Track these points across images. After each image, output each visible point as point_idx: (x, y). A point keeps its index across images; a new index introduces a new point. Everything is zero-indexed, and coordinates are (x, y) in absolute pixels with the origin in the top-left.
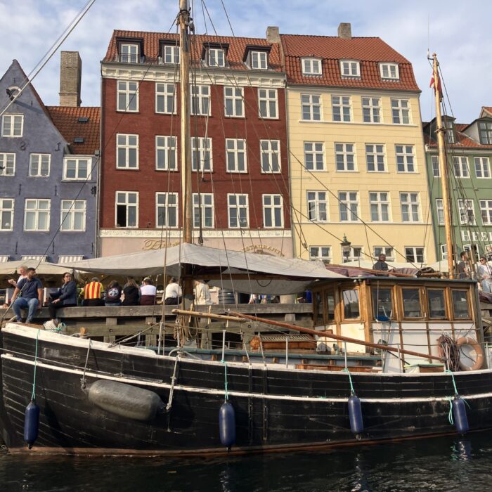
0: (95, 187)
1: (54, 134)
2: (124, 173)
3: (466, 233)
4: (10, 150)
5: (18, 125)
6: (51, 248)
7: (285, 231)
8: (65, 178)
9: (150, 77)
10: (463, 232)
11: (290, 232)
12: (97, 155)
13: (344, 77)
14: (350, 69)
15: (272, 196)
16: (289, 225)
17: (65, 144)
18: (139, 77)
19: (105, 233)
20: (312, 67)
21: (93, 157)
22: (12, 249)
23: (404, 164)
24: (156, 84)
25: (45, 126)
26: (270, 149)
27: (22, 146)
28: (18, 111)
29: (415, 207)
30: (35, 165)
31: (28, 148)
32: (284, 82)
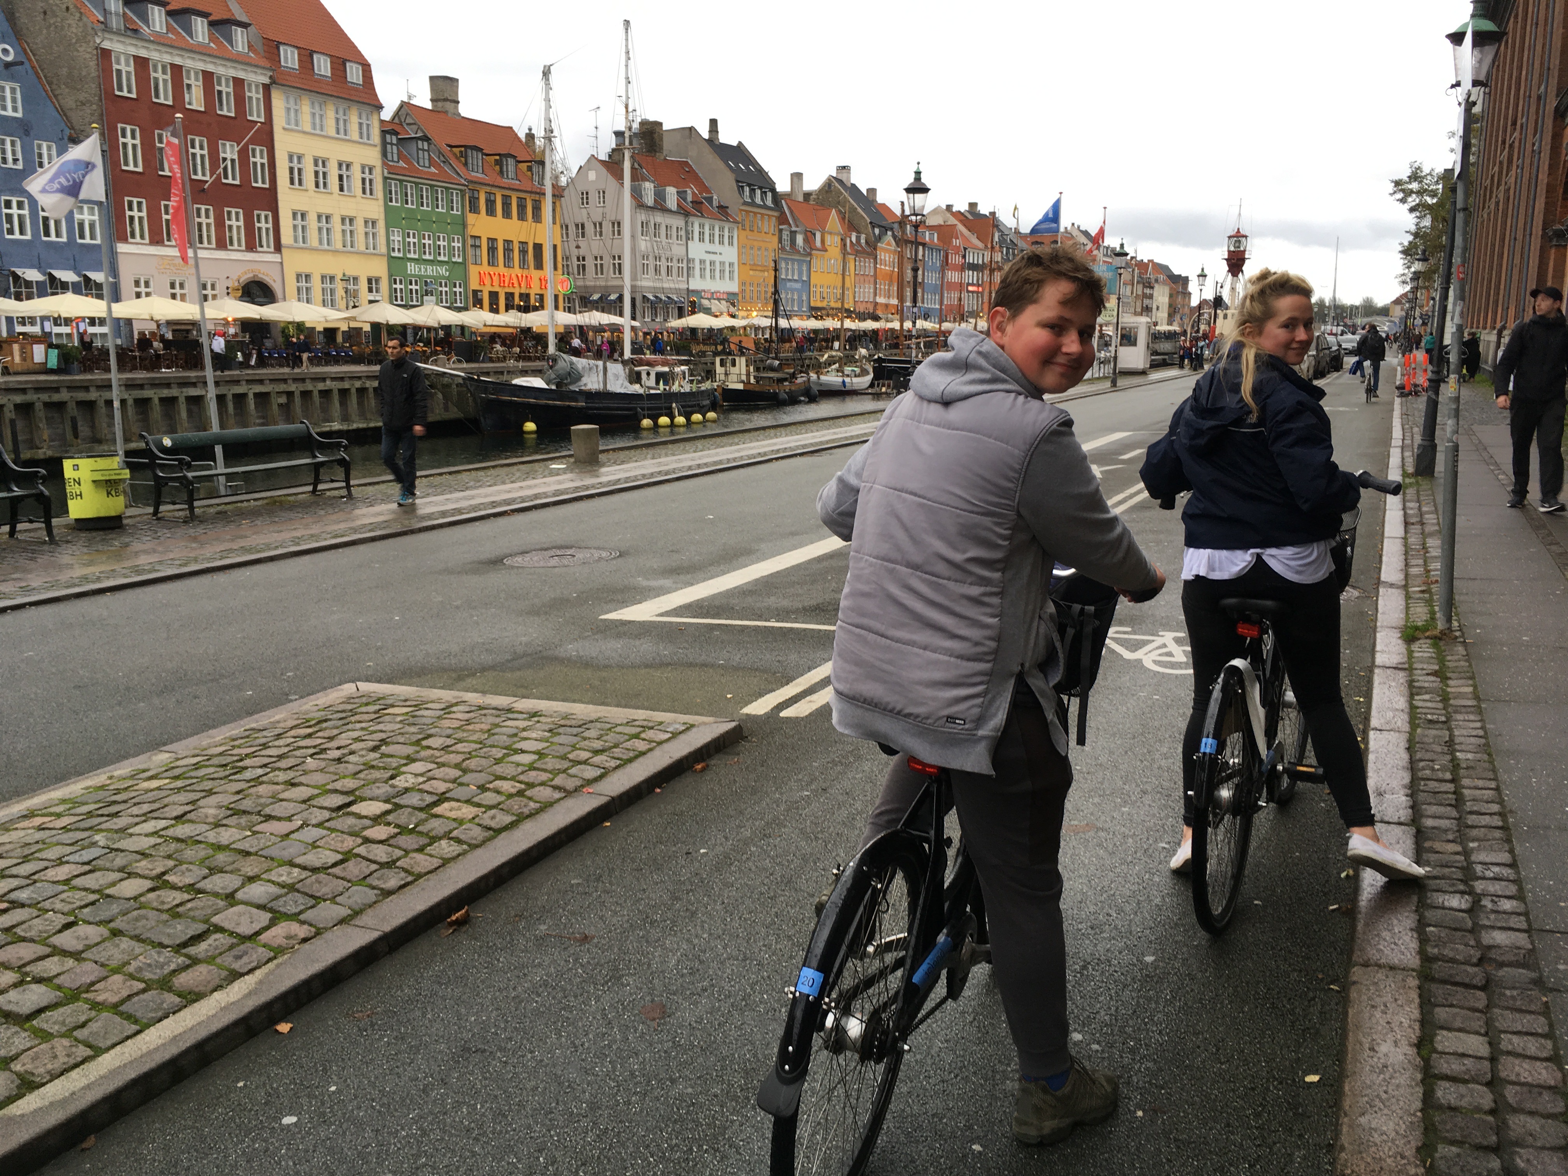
2: (130, 175)
3: (411, 266)
4: (12, 134)
5: (14, 100)
6: (72, 262)
7: (275, 255)
9: (143, 53)
11: (278, 256)
13: (318, 76)
14: (323, 66)
15: (263, 214)
16: (278, 248)
17: (67, 132)
18: (133, 51)
19: (121, 248)
20: (290, 58)
22: (36, 261)
23: (367, 187)
24: (149, 61)
25: (44, 104)
26: (259, 158)
27: (23, 129)
28: (12, 78)
29: (375, 235)
30: (40, 155)
31: (32, 134)
32: (271, 77)
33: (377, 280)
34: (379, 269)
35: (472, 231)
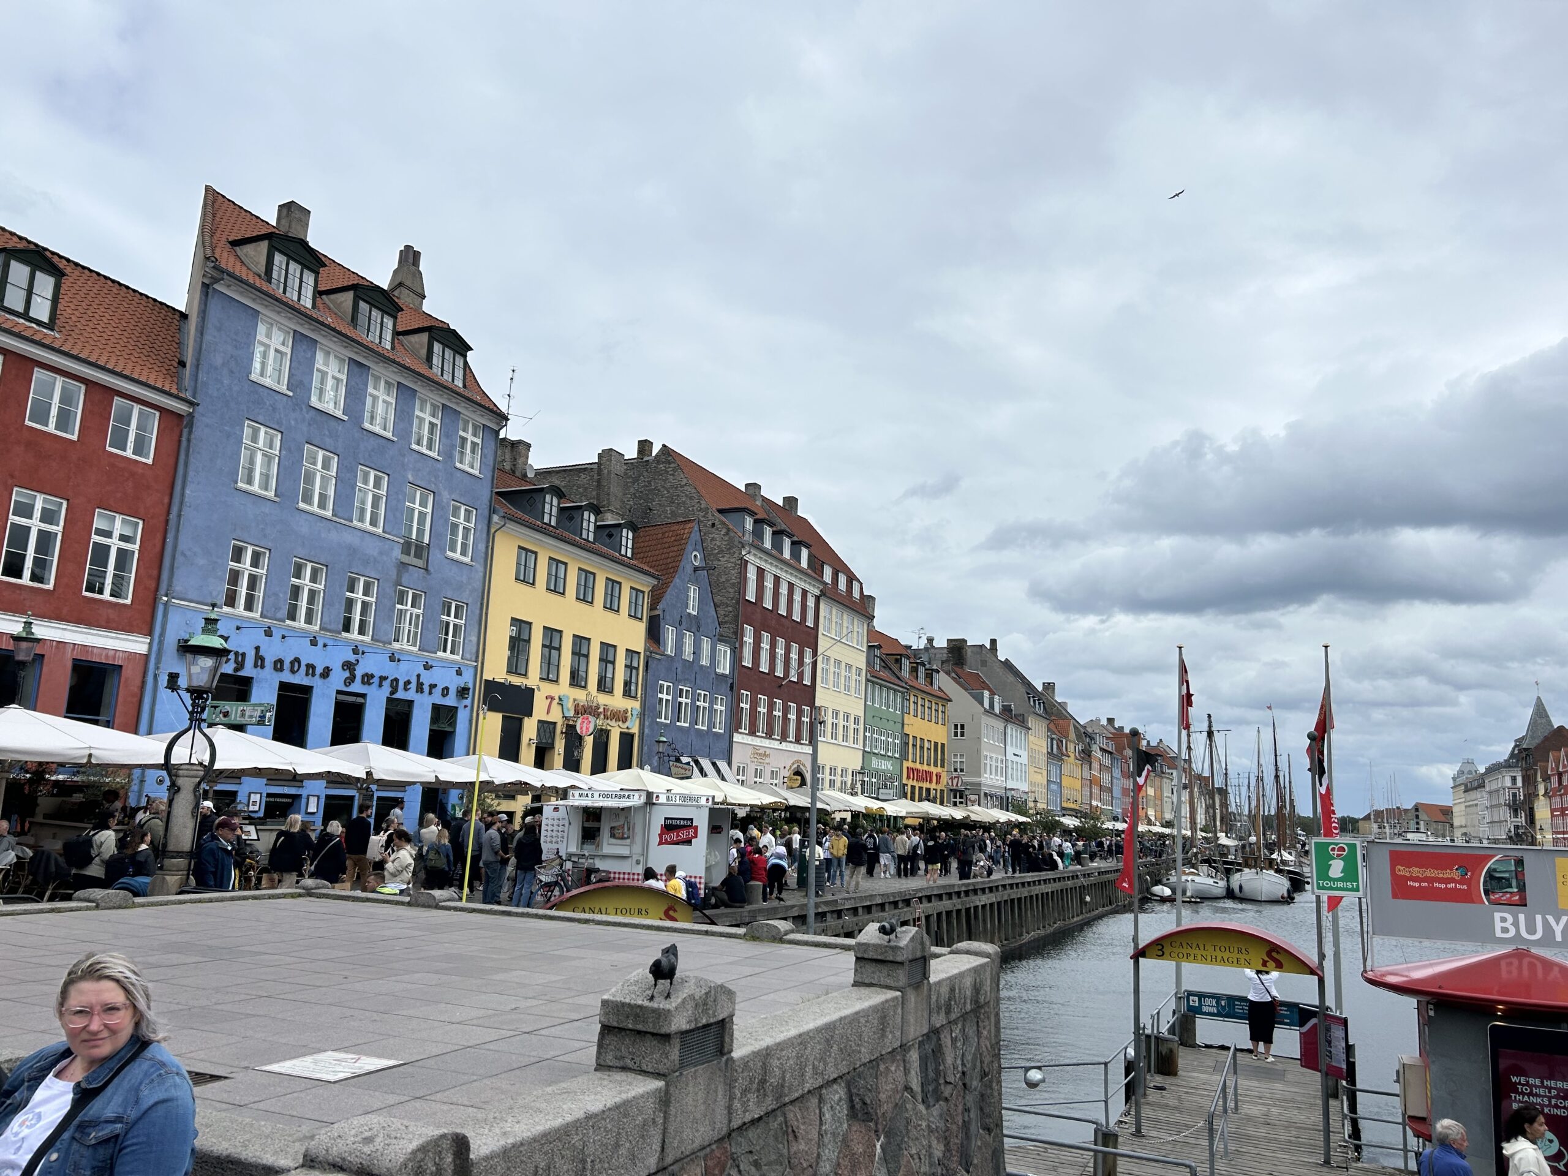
0: (732, 684)
1: (714, 617)
4: (691, 630)
5: (694, 599)
6: (708, 749)
8: (716, 669)
9: (761, 564)
10: (872, 758)
12: (736, 648)
13: (840, 589)
14: (842, 582)
15: (807, 708)
17: (718, 630)
18: (756, 562)
21: (731, 649)
23: (857, 687)
26: (809, 659)
27: (698, 625)
29: (857, 731)
30: (703, 650)
32: (821, 591)
33: (856, 773)
34: (858, 762)
35: (906, 731)
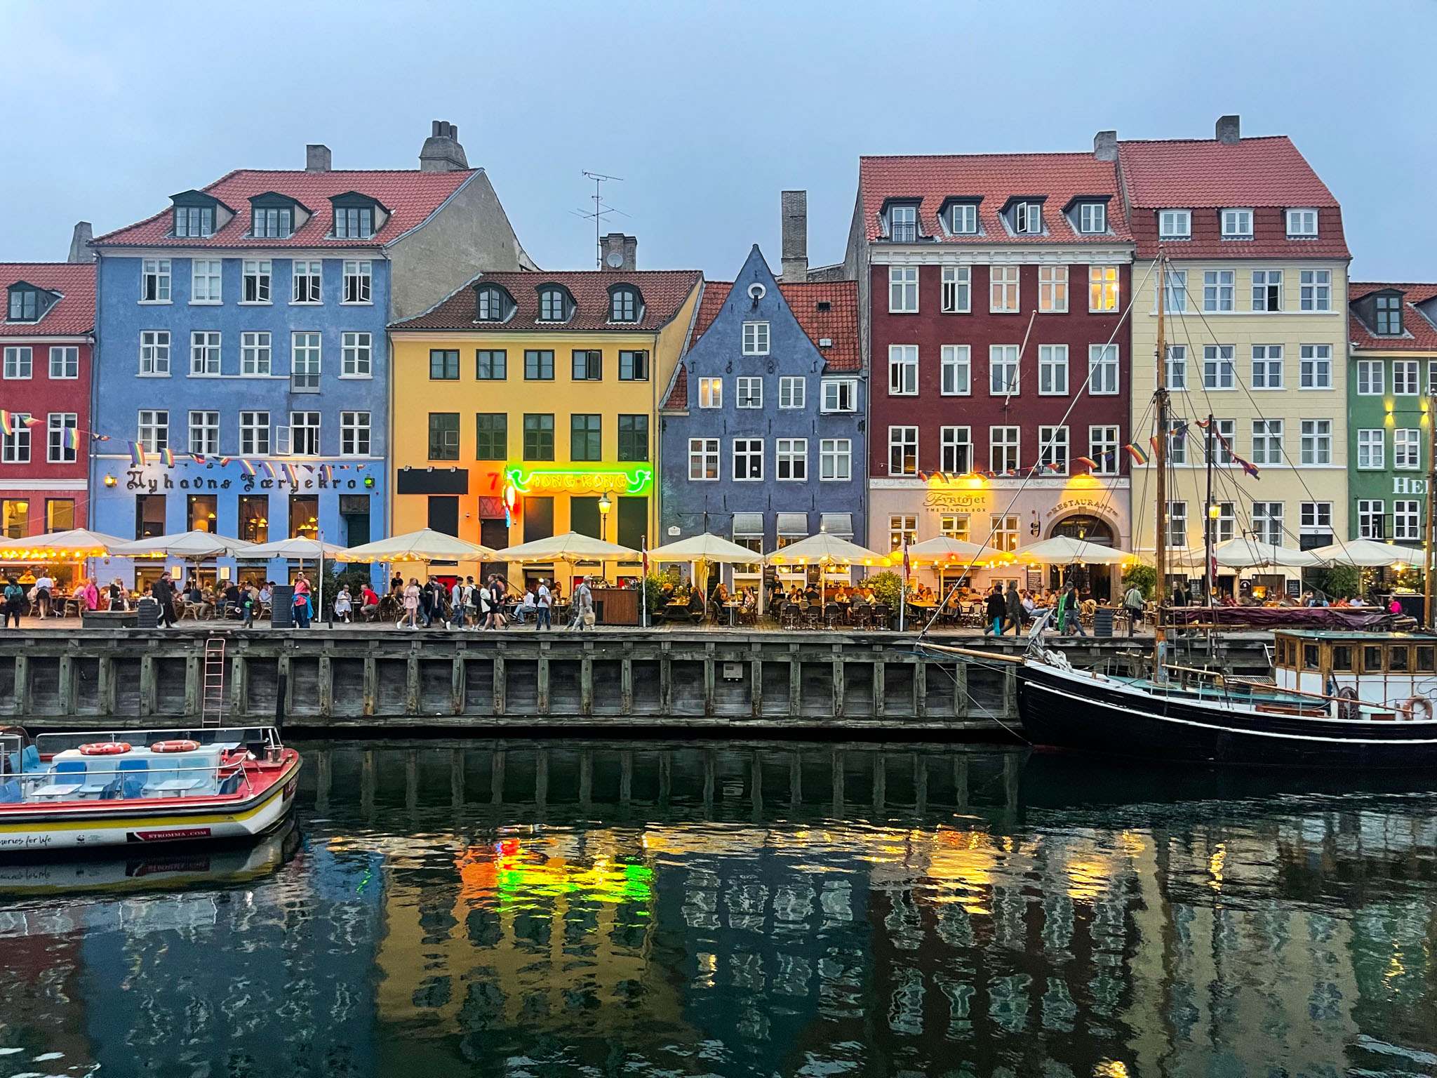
0: (863, 421)
1: (808, 349)
2: (900, 400)
3: (1401, 482)
4: (757, 373)
5: (762, 338)
7: (1122, 480)
8: (824, 409)
10: (1396, 480)
11: (1127, 480)
12: (864, 378)
13: (1227, 237)
14: (1236, 225)
16: (1126, 472)
17: (822, 362)
18: (920, 260)
19: (875, 483)
20: (1176, 226)
21: (859, 380)
22: (765, 504)
24: (943, 269)
25: (797, 338)
27: (769, 366)
28: (762, 317)
29: (1324, 442)
30: (786, 392)
31: (777, 370)
32: (1135, 254)
33: (1324, 508)
34: (1333, 490)
